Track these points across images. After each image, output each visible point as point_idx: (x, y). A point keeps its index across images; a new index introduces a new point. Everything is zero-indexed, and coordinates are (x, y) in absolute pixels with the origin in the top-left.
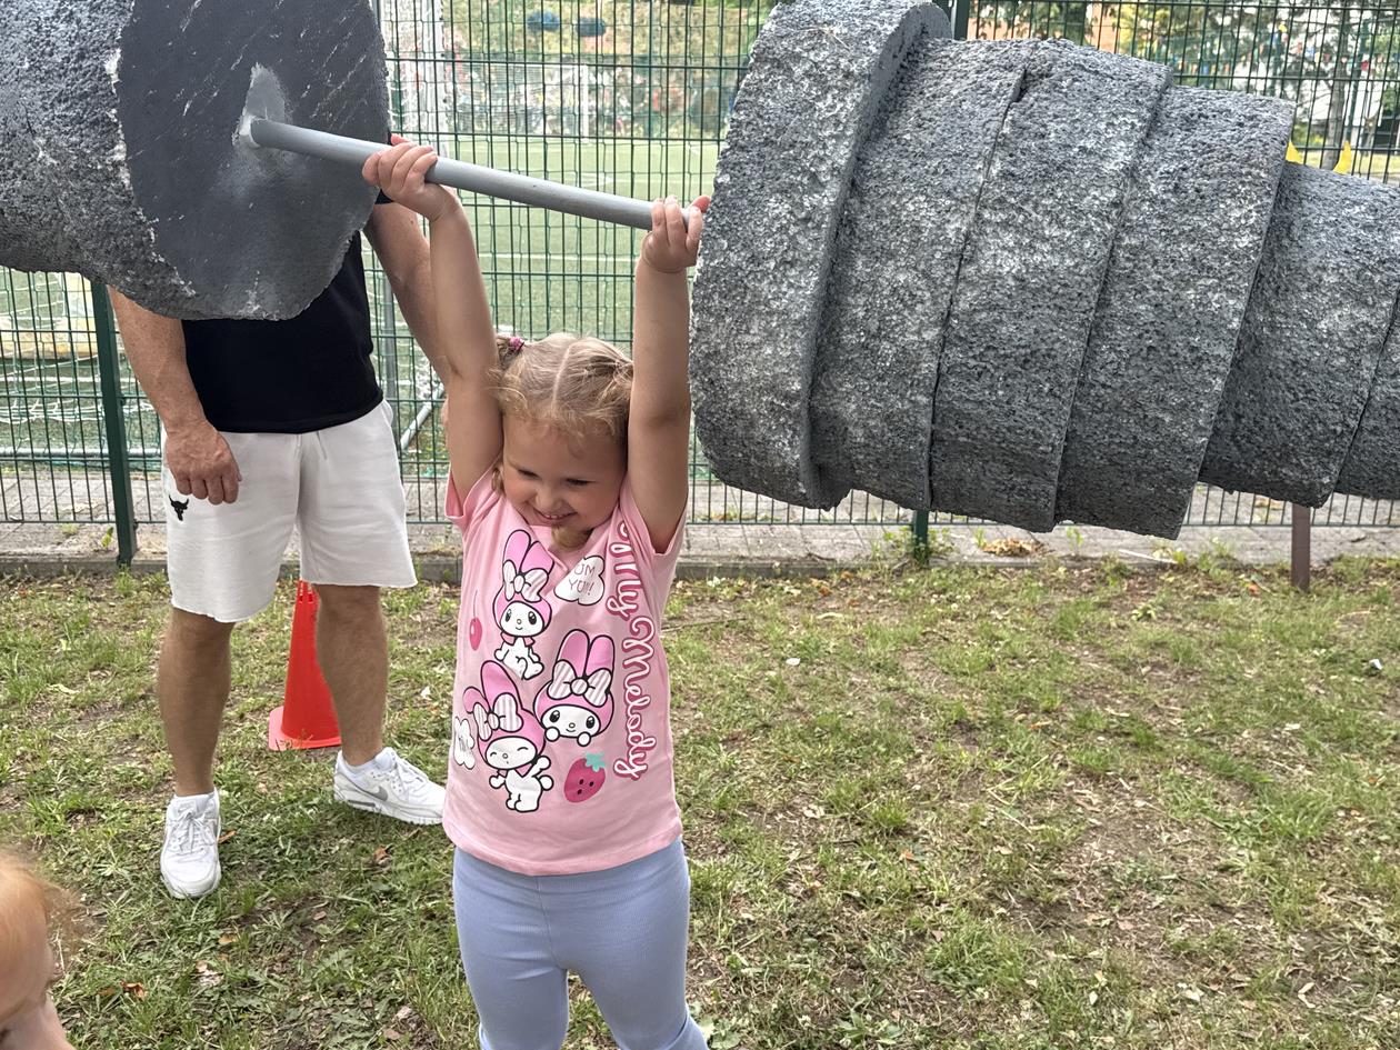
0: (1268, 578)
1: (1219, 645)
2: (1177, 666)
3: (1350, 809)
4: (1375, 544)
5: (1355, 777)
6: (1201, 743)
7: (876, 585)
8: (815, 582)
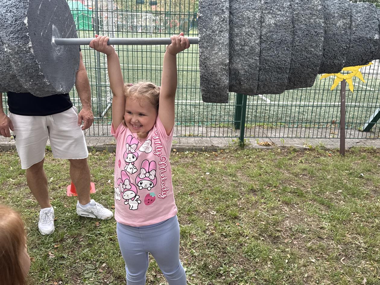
0: (334, 152)
1: (320, 170)
2: (309, 175)
3: (355, 213)
4: (362, 143)
5: (356, 204)
6: (315, 195)
7: (230, 154)
8: (214, 153)
